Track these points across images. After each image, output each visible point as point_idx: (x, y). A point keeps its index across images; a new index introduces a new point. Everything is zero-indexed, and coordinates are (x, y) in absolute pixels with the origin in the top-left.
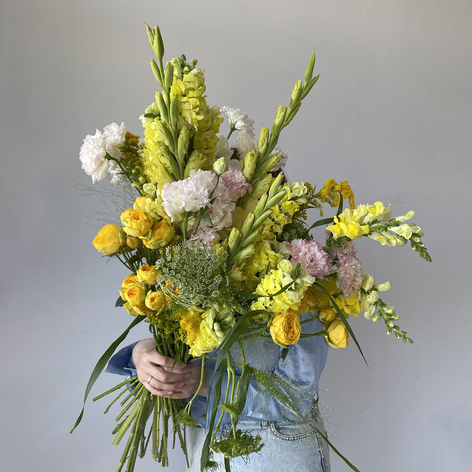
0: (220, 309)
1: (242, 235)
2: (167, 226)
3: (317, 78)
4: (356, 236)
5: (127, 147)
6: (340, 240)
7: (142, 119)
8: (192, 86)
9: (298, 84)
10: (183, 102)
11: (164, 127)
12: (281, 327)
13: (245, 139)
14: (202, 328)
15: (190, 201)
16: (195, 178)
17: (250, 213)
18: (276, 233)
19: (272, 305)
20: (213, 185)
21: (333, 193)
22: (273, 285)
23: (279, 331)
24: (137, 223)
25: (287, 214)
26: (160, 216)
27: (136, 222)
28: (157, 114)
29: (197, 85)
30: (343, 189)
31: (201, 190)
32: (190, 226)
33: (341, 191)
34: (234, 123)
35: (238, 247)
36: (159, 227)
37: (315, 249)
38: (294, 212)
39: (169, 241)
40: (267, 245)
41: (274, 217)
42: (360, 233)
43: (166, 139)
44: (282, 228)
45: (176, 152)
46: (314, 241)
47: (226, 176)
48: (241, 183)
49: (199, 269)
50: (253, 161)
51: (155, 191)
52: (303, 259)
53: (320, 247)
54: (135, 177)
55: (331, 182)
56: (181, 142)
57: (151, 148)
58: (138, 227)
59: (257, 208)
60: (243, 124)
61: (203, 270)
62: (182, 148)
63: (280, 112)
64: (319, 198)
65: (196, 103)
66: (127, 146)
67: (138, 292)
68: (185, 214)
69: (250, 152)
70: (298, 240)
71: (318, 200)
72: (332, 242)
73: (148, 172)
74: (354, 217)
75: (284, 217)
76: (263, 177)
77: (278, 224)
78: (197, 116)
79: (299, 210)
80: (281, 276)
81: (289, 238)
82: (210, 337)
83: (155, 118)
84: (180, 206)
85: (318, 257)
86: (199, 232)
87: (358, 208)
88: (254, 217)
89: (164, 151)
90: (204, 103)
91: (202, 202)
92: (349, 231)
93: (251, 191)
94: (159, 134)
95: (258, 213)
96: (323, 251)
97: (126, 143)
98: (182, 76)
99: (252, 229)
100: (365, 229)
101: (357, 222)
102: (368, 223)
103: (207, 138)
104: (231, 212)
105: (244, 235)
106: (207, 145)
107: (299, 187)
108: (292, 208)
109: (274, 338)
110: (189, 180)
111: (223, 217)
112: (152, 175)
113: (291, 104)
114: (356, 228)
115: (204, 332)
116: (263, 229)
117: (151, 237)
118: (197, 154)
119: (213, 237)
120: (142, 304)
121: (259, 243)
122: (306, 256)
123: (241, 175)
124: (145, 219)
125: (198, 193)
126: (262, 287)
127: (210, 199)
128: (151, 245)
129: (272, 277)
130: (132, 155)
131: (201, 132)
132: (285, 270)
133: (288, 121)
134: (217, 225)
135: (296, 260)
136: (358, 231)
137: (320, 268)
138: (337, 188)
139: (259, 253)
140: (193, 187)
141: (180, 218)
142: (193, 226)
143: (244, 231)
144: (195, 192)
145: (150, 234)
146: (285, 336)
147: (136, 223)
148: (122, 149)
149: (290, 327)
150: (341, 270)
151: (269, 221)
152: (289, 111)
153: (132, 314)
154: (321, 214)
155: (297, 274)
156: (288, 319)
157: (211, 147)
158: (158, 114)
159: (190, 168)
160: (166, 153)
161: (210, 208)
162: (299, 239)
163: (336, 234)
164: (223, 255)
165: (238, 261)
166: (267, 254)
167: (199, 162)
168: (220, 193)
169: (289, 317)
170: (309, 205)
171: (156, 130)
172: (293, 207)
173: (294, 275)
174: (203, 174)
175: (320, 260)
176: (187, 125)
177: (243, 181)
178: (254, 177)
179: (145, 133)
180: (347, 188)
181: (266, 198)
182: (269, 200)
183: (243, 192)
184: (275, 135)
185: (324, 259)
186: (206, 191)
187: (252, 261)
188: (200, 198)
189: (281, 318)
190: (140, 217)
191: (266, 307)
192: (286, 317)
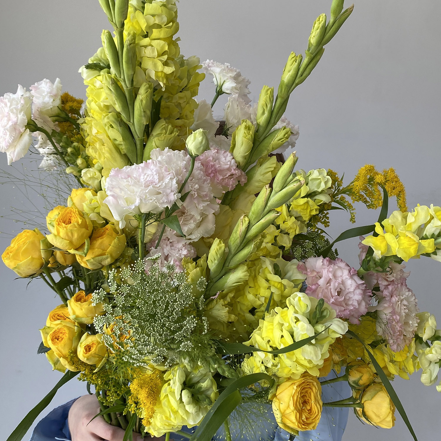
0: (193, 367)
1: (230, 251)
2: (114, 234)
3: (349, 11)
4: (413, 255)
5: (63, 115)
6: (384, 261)
7: (83, 71)
8: (157, 22)
9: (321, 20)
10: (143, 46)
11: (113, 84)
12: (291, 403)
13: (236, 107)
14: (164, 397)
15: (148, 196)
16: (159, 161)
17: (243, 217)
18: (282, 248)
19: (276, 366)
20: (186, 172)
21: (371, 187)
22: (279, 334)
23: (287, 408)
24: (67, 229)
25: (299, 219)
26: (105, 219)
27: (66, 227)
28: (105, 65)
29: (165, 19)
30: (388, 180)
31: (167, 180)
32: (149, 235)
33: (385, 184)
34: (220, 84)
35: (223, 268)
36: (101, 236)
37: (344, 274)
38: (310, 215)
39: (117, 258)
40: (267, 265)
41: (279, 222)
42: (418, 251)
43: (117, 101)
44: (292, 240)
45: (132, 121)
46: (342, 260)
47: (206, 159)
48: (229, 169)
49: (160, 306)
50: (249, 136)
51: (99, 180)
52: (326, 290)
53: (351, 271)
54: (71, 159)
55: (369, 170)
56: (139, 107)
57: (95, 116)
58: (67, 235)
59: (253, 209)
60: (234, 85)
61: (167, 308)
62: (140, 116)
63: (291, 63)
64: (348, 195)
65: (163, 47)
66: (64, 113)
67: (67, 335)
68: (141, 216)
69: (244, 124)
70: (317, 258)
71: (348, 199)
72: (371, 263)
73: (90, 151)
74: (408, 225)
75: (294, 223)
76: (262, 161)
77: (285, 232)
78: (164, 67)
79: (318, 212)
80: (292, 320)
81: (302, 255)
82: (175, 413)
83: (102, 71)
84: (132, 203)
85: (349, 287)
86: (164, 244)
87: (416, 210)
88: (249, 223)
89: (113, 119)
90: (176, 48)
91: (168, 199)
92: (402, 248)
93: (244, 183)
94: (106, 94)
95: (254, 216)
96: (356, 278)
97: (62, 109)
98: (142, 7)
99: (245, 242)
100: (428, 245)
101: (414, 233)
102: (433, 236)
103: (180, 103)
104: (214, 214)
105: (233, 251)
106: (180, 114)
107: (319, 177)
108: (307, 209)
109: (278, 420)
110: (149, 163)
111: (201, 222)
112: (96, 156)
113: (309, 51)
114: (412, 243)
115: (167, 403)
116: (262, 242)
117: (88, 251)
118: (164, 126)
119: (185, 252)
120: (72, 355)
121: (256, 262)
122: (330, 285)
123: (229, 158)
124: (80, 223)
125: (162, 184)
126: (260, 335)
127: (180, 194)
128: (88, 264)
129: (277, 319)
130: (70, 126)
131: (172, 94)
132: (299, 309)
133: (304, 75)
134: (191, 234)
135: (314, 291)
136: (416, 248)
137: (353, 305)
138: (379, 179)
139: (255, 278)
140: (154, 174)
141: (135, 223)
142: (155, 234)
143: (232, 243)
144: (157, 183)
145: (86, 247)
146: (296, 417)
147: (65, 229)
148: (54, 118)
149: (305, 403)
150: (385, 308)
151: (272, 228)
152: (305, 61)
153: (57, 369)
154: (352, 220)
155: (318, 316)
156: (303, 389)
157: (186, 116)
158: (107, 65)
159: (153, 146)
160: (117, 123)
161: (180, 207)
162: (318, 256)
163: (380, 252)
164: (199, 283)
165: (223, 290)
166: (267, 280)
167: (167, 137)
168: (197, 186)
169: (303, 385)
170: (334, 204)
171: (102, 88)
172: (309, 207)
173: (313, 318)
174: (171, 156)
175: (353, 292)
176: (150, 82)
177: (232, 166)
178: (249, 161)
179: (88, 93)
180: (395, 180)
181: (269, 194)
182: (273, 196)
183: (232, 184)
184: (283, 98)
185: (358, 291)
186: (174, 181)
187: (244, 289)
188: (163, 192)
189: (291, 387)
190: (73, 220)
191: (266, 368)
192: (299, 386)
